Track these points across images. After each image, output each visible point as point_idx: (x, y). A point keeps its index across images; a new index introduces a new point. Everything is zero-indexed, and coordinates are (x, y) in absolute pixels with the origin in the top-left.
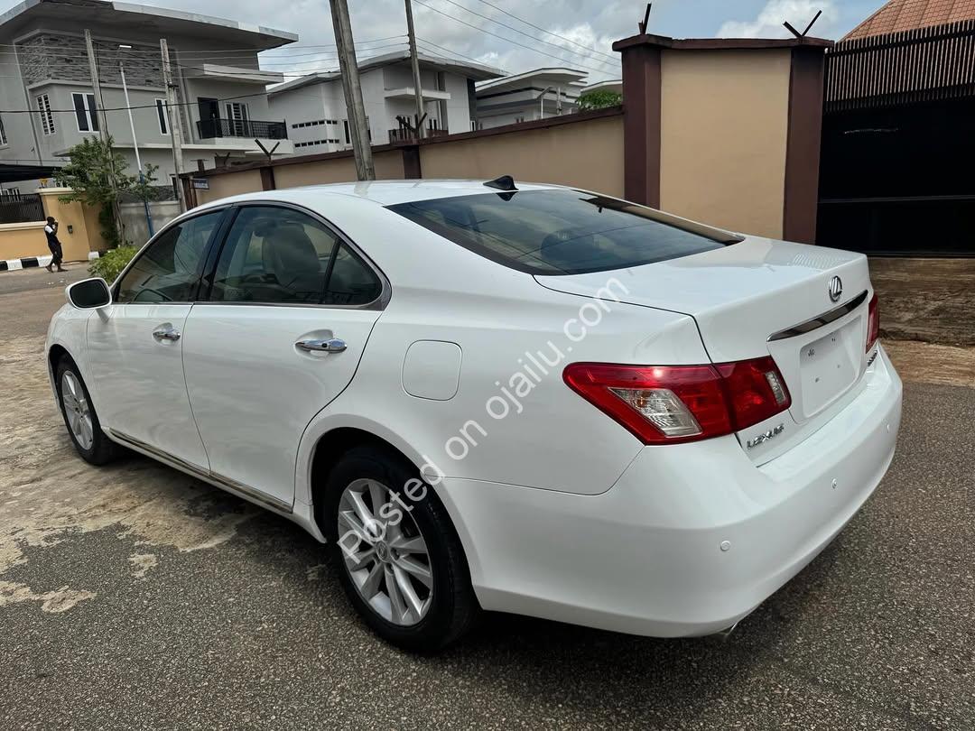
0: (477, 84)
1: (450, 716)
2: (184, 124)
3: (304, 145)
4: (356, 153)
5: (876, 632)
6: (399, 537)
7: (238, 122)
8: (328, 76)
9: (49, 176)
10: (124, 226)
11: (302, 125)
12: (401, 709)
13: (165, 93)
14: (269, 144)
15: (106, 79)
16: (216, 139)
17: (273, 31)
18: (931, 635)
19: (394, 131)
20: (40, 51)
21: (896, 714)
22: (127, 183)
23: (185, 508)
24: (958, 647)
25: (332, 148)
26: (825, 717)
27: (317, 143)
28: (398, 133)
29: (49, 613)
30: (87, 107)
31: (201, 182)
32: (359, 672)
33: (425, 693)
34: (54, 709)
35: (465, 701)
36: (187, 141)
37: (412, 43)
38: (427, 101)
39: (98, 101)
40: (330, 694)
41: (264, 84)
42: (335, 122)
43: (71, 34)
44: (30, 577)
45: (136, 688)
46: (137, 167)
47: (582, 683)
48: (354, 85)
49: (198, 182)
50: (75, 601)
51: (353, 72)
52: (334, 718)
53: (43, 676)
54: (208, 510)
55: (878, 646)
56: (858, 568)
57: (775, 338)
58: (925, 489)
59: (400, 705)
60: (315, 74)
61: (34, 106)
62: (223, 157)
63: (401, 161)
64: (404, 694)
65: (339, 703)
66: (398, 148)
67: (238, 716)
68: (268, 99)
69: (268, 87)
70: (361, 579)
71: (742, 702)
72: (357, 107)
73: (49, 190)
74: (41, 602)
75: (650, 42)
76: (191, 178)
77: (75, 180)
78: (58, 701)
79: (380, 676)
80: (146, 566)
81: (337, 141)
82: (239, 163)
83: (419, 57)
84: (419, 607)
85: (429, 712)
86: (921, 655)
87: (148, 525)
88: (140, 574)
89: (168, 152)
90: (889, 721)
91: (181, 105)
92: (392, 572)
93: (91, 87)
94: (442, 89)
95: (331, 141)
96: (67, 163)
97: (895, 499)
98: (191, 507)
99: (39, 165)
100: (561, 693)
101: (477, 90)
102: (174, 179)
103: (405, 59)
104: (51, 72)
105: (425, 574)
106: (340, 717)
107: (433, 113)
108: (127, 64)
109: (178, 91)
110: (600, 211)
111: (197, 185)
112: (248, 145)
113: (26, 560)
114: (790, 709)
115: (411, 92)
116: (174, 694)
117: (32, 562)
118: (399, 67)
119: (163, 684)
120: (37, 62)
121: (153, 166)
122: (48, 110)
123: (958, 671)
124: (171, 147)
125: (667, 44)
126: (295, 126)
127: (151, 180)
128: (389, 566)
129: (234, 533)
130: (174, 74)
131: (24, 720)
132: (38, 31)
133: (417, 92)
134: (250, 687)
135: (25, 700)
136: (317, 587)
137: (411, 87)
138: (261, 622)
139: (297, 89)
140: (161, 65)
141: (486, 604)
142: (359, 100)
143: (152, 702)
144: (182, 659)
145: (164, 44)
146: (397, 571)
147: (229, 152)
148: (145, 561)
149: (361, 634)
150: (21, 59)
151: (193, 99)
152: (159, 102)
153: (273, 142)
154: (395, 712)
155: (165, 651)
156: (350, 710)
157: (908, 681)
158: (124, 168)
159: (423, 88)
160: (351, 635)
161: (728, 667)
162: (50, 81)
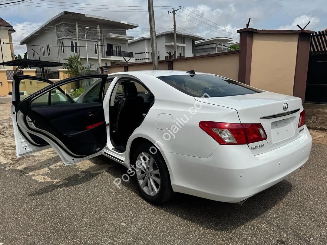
0: (195, 42)
1: (162, 221)
2: (102, 52)
3: (138, 60)
4: (153, 63)
5: (296, 214)
6: (152, 170)
7: (119, 52)
8: (147, 38)
9: (61, 65)
10: (82, 82)
11: (138, 53)
12: (148, 218)
13: (97, 42)
14: (127, 59)
15: (80, 37)
16: (112, 56)
17: (132, 23)
18: (313, 216)
19: (167, 56)
20: (62, 28)
21: (296, 236)
22: (84, 69)
23: (94, 162)
24: (321, 221)
25: (147, 61)
26: (273, 234)
27: (142, 59)
28: (168, 57)
29: (55, 185)
30: (74, 45)
31: (106, 70)
32: (138, 208)
33: (156, 215)
34: (56, 208)
35: (167, 218)
36: (103, 57)
37: (175, 28)
38: (178, 47)
39: (78, 43)
40: (129, 212)
41: (127, 40)
42: (148, 53)
43: (72, 23)
44: (51, 176)
45: (77, 205)
46: (87, 64)
47: (201, 217)
48: (154, 42)
49: (105, 69)
50: (62, 183)
51: (154, 37)
52: (129, 218)
53: (53, 199)
54: (101, 163)
55: (295, 218)
56: (295, 196)
57: (262, 118)
58: (325, 177)
59: (148, 217)
60: (144, 37)
61: (59, 45)
62: (113, 62)
63: (167, 65)
64: (150, 214)
65: (132, 215)
66: (167, 61)
67: (104, 214)
68: (129, 45)
69: (129, 41)
70: (141, 182)
71: (248, 227)
72: (155, 49)
73: (61, 70)
74: (54, 182)
75: (249, 30)
76: (103, 68)
77: (69, 67)
78: (57, 206)
79: (144, 209)
80: (82, 176)
81: (149, 59)
82: (118, 64)
83: (177, 33)
84: (156, 190)
85: (156, 219)
86: (308, 221)
87: (83, 165)
88: (80, 178)
89: (97, 60)
90: (293, 237)
91: (102, 46)
92: (150, 180)
93: (76, 39)
94: (183, 43)
95: (147, 59)
96: (67, 62)
97: (313, 179)
98: (95, 161)
99: (59, 62)
100: (195, 219)
101: (195, 44)
102: (98, 68)
103: (172, 33)
104: (65, 34)
105: (159, 181)
106: (131, 218)
107: (180, 51)
108: (87, 33)
109: (101, 41)
110: (229, 84)
111: (105, 70)
112: (121, 59)
113: (50, 171)
114: (263, 231)
115: (173, 44)
116: (87, 207)
117: (51, 172)
118: (170, 36)
119: (84, 205)
120: (61, 31)
121: (92, 64)
122: (63, 46)
123: (320, 227)
124: (98, 58)
125: (256, 31)
126: (136, 54)
127: (91, 68)
128: (149, 178)
129: (107, 169)
130: (101, 36)
131: (48, 209)
132: (62, 22)
133: (175, 44)
134: (108, 208)
135: (48, 205)
136: (129, 185)
137: (173, 42)
138: (112, 193)
139: (137, 42)
140: (97, 33)
141: (175, 190)
142: (156, 46)
143: (81, 209)
144: (90, 199)
145: (98, 27)
146: (151, 179)
147: (115, 61)
148: (82, 174)
149: (140, 198)
150: (57, 30)
151: (106, 44)
152: (95, 44)
153: (129, 58)
154: (147, 218)
155: (85, 197)
156: (134, 216)
157: (302, 227)
158: (83, 64)
159: (177, 42)
160: (137, 198)
161: (246, 218)
162: (65, 37)
